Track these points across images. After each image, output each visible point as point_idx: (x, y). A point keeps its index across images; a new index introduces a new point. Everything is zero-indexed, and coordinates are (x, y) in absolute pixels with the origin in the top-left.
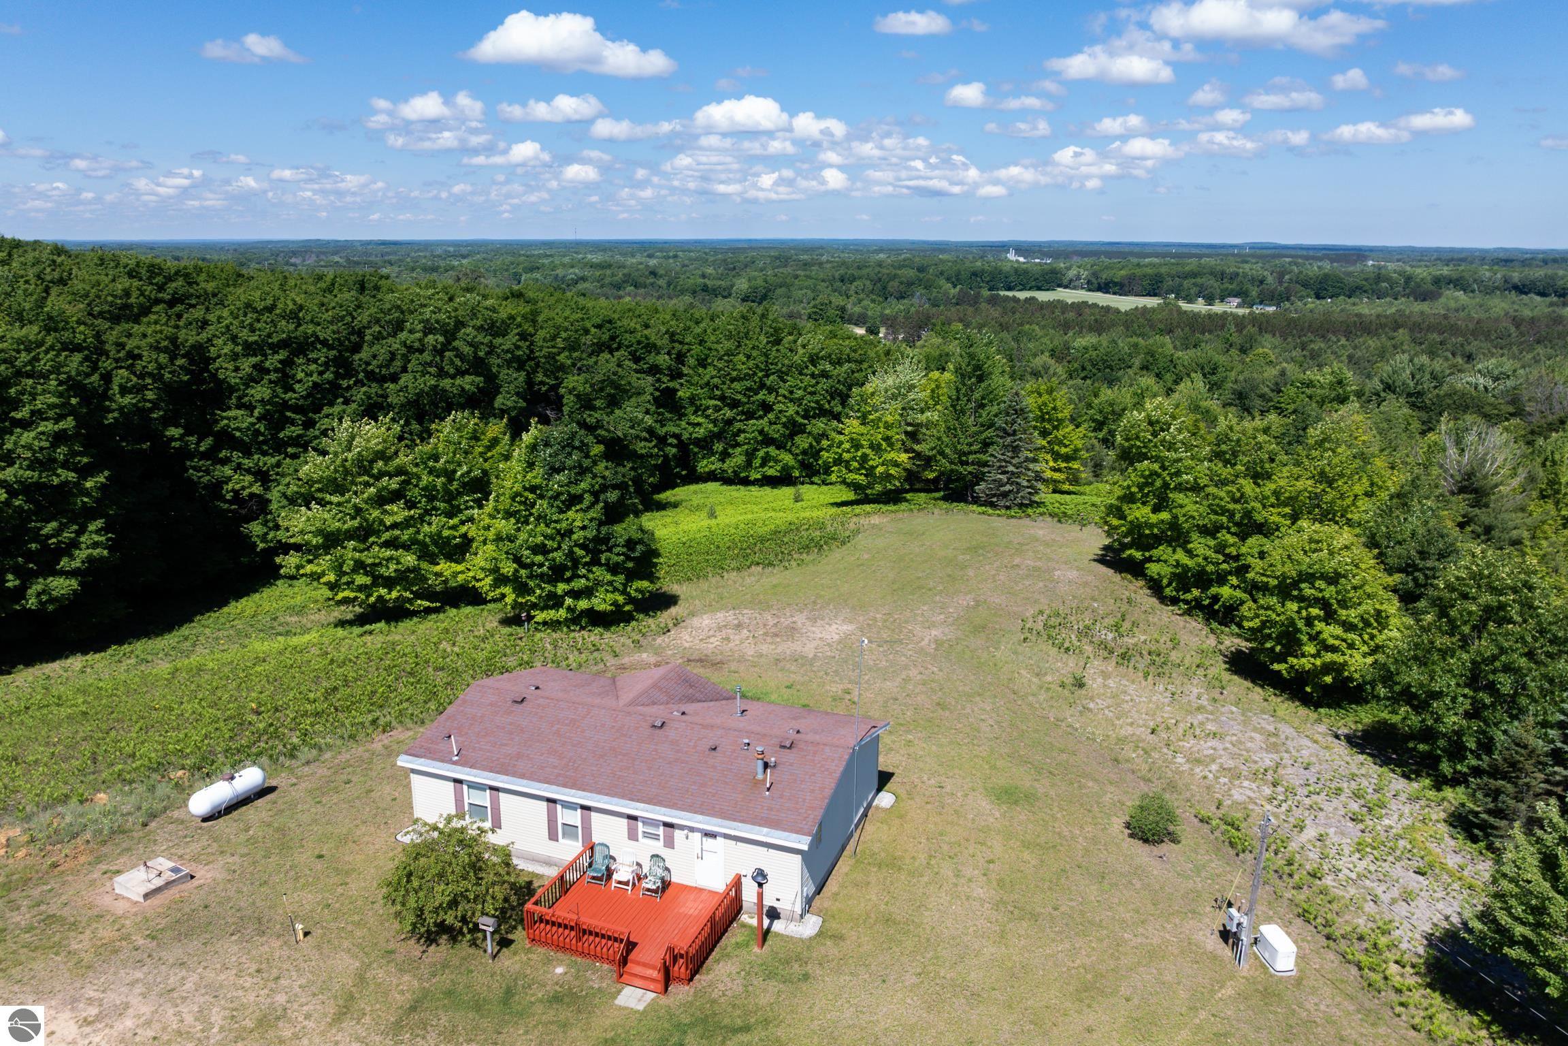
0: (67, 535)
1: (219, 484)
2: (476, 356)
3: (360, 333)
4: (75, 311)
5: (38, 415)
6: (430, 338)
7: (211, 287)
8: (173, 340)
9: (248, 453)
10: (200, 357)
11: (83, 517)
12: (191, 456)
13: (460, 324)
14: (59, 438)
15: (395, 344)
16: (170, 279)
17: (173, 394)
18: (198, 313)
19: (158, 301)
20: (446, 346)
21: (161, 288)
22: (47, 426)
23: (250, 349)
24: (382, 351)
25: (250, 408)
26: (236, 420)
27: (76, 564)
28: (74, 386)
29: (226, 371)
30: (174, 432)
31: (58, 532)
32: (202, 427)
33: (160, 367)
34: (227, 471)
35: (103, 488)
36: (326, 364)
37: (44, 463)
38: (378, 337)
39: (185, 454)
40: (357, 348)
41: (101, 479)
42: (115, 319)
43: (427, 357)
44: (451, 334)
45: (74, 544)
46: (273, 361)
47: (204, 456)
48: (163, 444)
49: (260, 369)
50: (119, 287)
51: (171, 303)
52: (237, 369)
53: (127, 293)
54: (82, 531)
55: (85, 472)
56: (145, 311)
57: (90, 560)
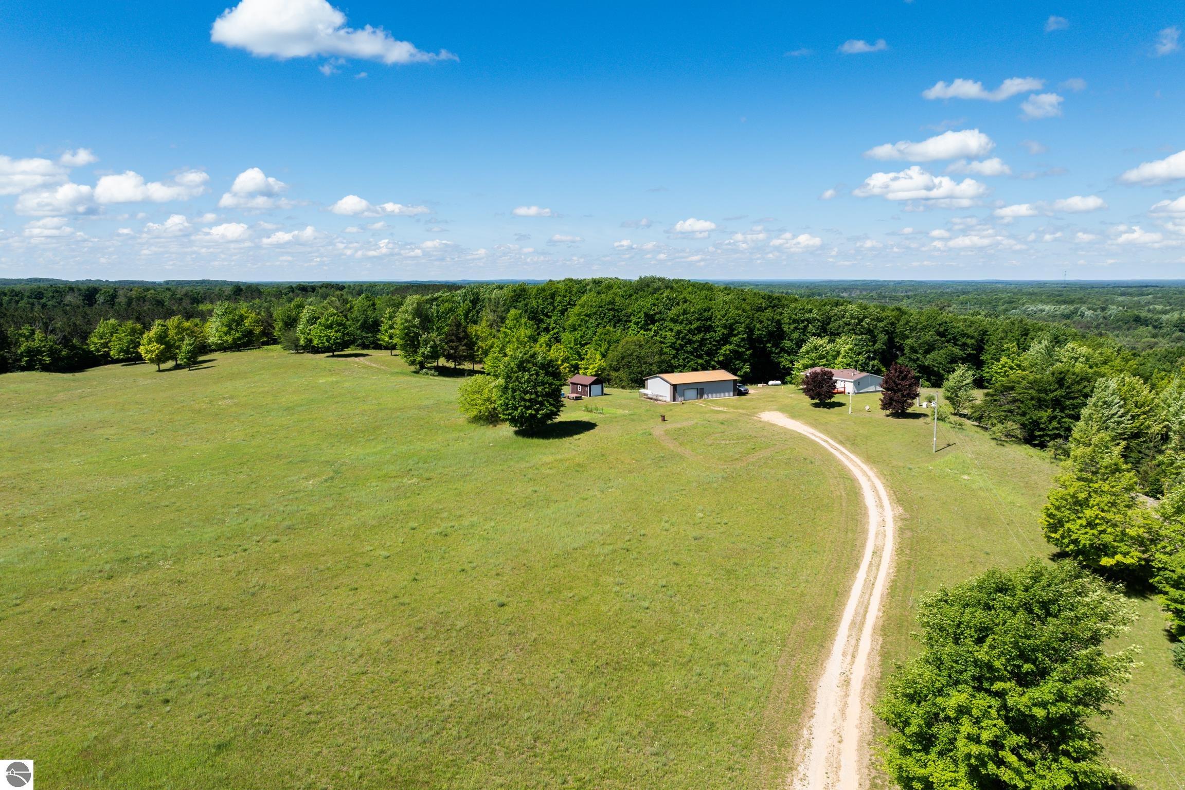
0: (741, 365)
1: (779, 363)
2: (869, 329)
3: (830, 319)
4: (748, 308)
5: (739, 333)
6: (853, 321)
7: (786, 303)
8: (773, 317)
9: (789, 355)
10: (779, 323)
11: (745, 361)
12: (773, 353)
13: (865, 317)
14: (743, 339)
15: (841, 322)
16: (773, 300)
17: (771, 335)
18: (780, 310)
19: (770, 306)
20: (859, 324)
21: (771, 303)
22: (741, 336)
23: (795, 321)
24: (837, 324)
25: (792, 340)
26: (787, 344)
27: (742, 373)
28: (747, 327)
29: (786, 328)
30: (769, 345)
31: (739, 364)
32: (776, 345)
33: (768, 325)
34: (782, 360)
35: (751, 354)
36: (818, 328)
37: (739, 346)
38: (836, 320)
39: (771, 352)
40: (829, 324)
41: (751, 352)
42: (757, 311)
43: (851, 327)
44: (861, 321)
45: (742, 368)
46: (802, 326)
47: (776, 354)
48: (765, 348)
49: (796, 328)
50: (759, 302)
51: (773, 307)
52: (789, 328)
53: (761, 304)
54: (744, 365)
55: (747, 349)
56: (766, 309)
57: (745, 372)
